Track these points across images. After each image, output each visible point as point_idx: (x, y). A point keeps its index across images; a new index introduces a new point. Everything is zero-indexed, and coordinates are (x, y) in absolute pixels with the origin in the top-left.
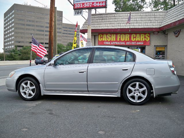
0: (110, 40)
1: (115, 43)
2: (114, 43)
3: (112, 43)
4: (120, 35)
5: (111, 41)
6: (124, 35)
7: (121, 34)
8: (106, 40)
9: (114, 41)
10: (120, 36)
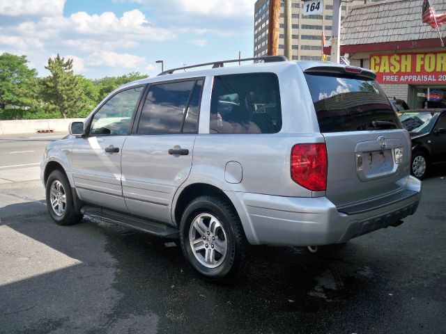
0: (397, 70)
1: (410, 78)
2: (406, 77)
3: (402, 79)
4: (422, 56)
5: (399, 74)
6: (433, 56)
7: (425, 54)
8: (387, 71)
9: (408, 74)
10: (423, 59)
